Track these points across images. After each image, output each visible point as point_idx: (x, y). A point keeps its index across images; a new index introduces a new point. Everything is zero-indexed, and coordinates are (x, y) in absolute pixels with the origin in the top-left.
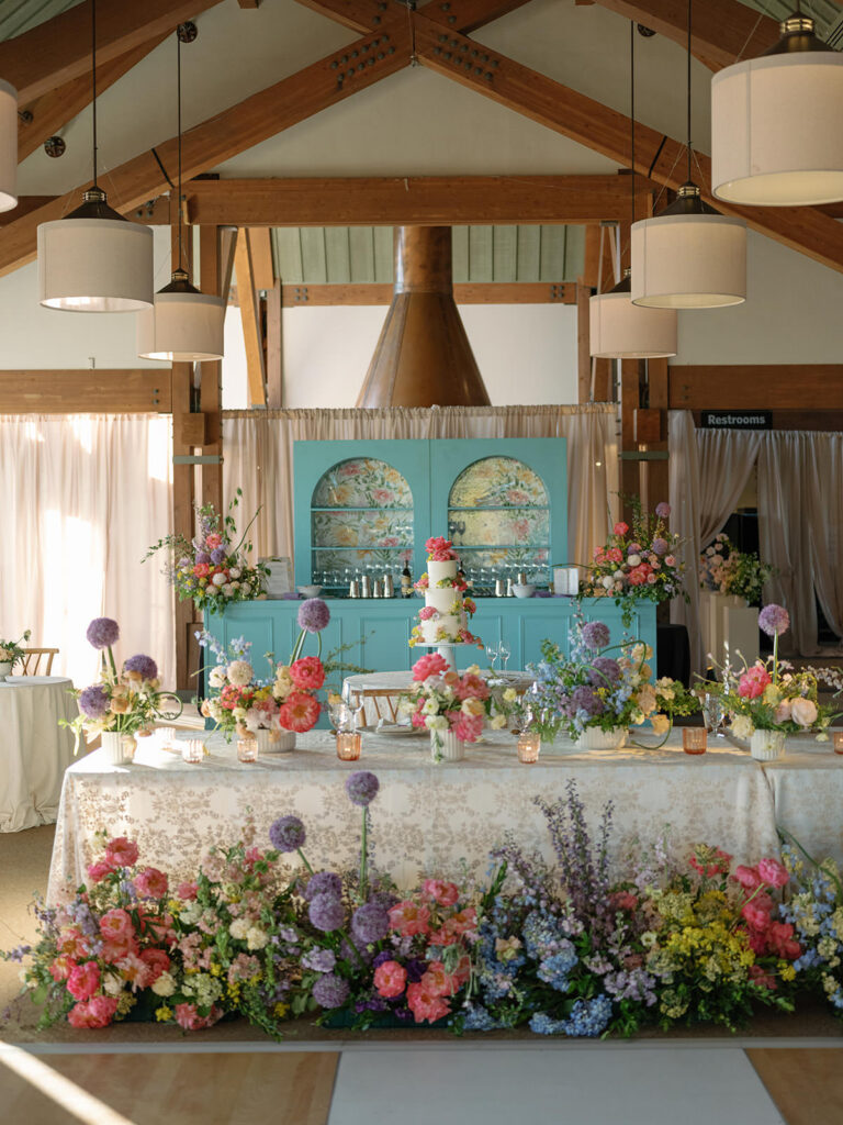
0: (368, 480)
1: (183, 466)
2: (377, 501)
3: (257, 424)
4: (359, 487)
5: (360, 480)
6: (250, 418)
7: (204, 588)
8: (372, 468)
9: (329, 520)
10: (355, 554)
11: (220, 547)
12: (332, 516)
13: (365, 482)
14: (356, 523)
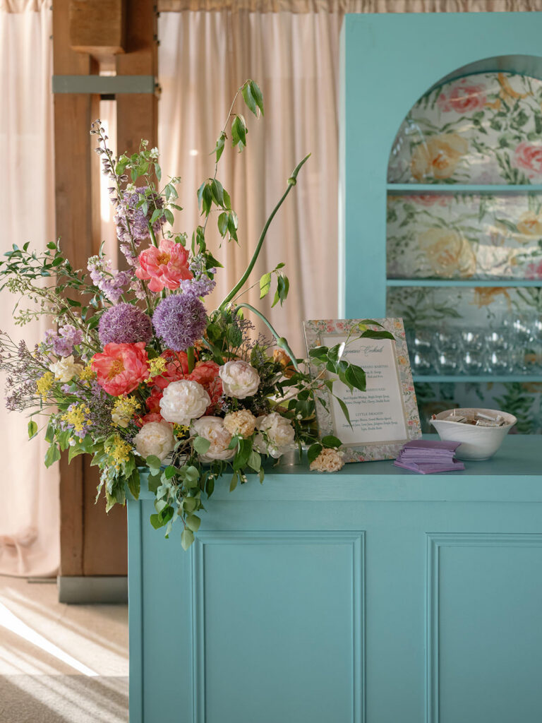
0: (504, 122)
1: (75, 98)
2: (523, 170)
3: (229, 25)
4: (482, 138)
5: (486, 124)
6: (213, 10)
7: (129, 434)
8: (513, 95)
9: (411, 215)
10: (471, 295)
11: (186, 286)
12: (418, 207)
13: (497, 127)
14: (474, 223)
